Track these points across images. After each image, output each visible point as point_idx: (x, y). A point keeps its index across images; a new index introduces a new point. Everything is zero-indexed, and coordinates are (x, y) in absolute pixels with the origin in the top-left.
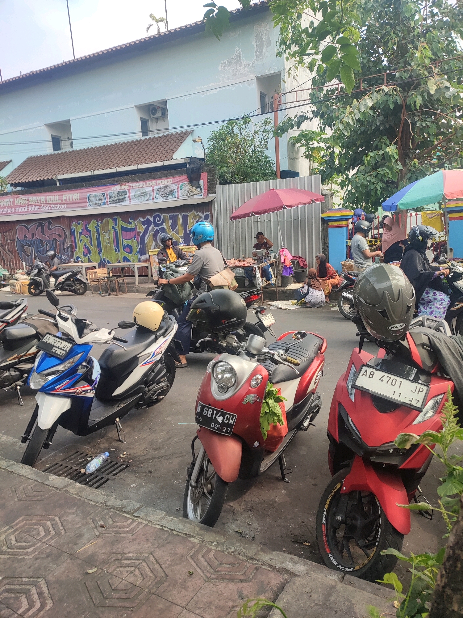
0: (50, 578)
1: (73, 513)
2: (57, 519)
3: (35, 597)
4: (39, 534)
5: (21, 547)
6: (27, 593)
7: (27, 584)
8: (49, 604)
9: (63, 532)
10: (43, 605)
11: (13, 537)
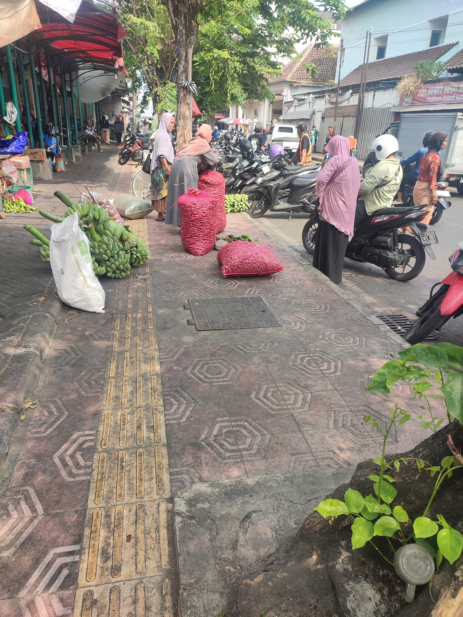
0: (345, 363)
1: (376, 340)
2: (364, 338)
3: (333, 367)
4: (349, 340)
5: (335, 342)
6: (329, 363)
7: (330, 359)
8: (339, 373)
9: (364, 346)
10: (334, 372)
11: (333, 335)
